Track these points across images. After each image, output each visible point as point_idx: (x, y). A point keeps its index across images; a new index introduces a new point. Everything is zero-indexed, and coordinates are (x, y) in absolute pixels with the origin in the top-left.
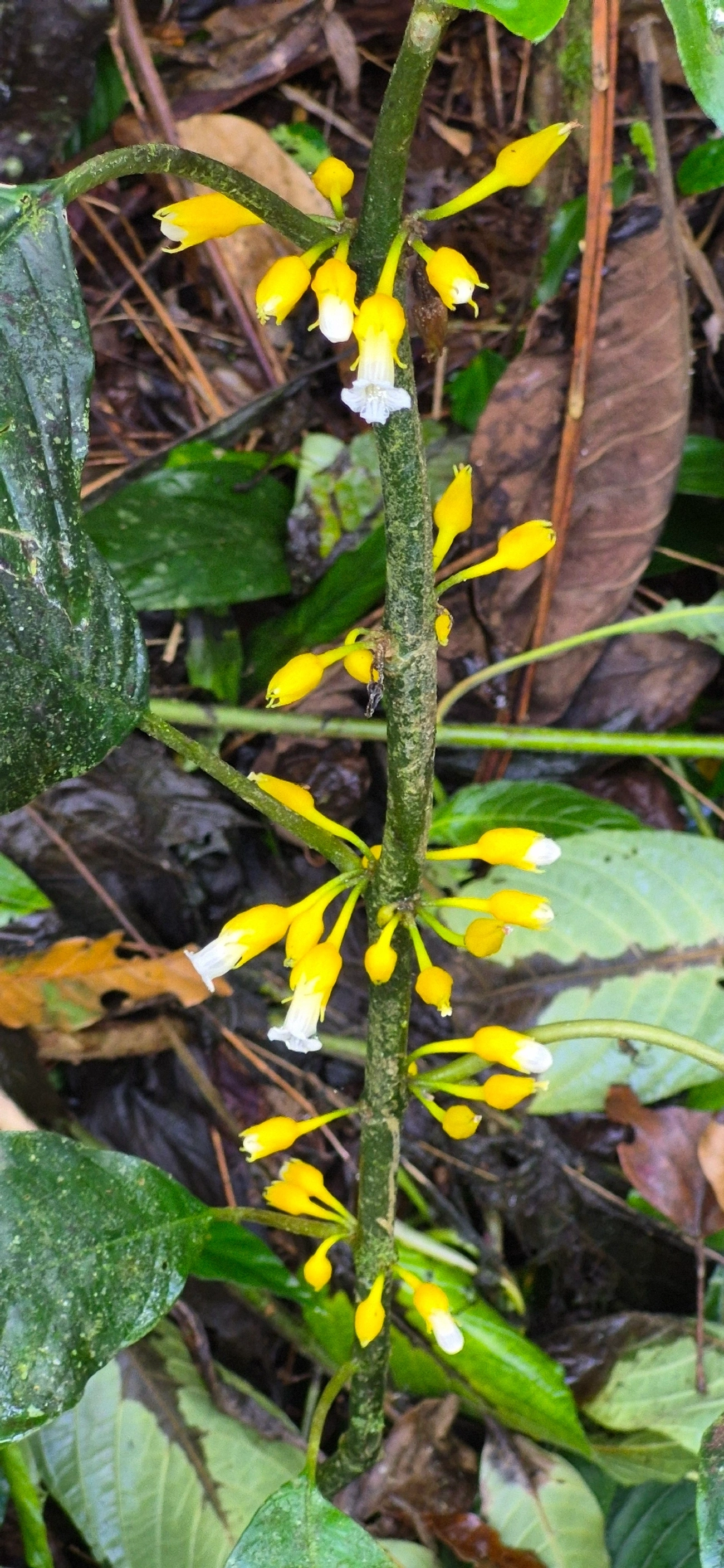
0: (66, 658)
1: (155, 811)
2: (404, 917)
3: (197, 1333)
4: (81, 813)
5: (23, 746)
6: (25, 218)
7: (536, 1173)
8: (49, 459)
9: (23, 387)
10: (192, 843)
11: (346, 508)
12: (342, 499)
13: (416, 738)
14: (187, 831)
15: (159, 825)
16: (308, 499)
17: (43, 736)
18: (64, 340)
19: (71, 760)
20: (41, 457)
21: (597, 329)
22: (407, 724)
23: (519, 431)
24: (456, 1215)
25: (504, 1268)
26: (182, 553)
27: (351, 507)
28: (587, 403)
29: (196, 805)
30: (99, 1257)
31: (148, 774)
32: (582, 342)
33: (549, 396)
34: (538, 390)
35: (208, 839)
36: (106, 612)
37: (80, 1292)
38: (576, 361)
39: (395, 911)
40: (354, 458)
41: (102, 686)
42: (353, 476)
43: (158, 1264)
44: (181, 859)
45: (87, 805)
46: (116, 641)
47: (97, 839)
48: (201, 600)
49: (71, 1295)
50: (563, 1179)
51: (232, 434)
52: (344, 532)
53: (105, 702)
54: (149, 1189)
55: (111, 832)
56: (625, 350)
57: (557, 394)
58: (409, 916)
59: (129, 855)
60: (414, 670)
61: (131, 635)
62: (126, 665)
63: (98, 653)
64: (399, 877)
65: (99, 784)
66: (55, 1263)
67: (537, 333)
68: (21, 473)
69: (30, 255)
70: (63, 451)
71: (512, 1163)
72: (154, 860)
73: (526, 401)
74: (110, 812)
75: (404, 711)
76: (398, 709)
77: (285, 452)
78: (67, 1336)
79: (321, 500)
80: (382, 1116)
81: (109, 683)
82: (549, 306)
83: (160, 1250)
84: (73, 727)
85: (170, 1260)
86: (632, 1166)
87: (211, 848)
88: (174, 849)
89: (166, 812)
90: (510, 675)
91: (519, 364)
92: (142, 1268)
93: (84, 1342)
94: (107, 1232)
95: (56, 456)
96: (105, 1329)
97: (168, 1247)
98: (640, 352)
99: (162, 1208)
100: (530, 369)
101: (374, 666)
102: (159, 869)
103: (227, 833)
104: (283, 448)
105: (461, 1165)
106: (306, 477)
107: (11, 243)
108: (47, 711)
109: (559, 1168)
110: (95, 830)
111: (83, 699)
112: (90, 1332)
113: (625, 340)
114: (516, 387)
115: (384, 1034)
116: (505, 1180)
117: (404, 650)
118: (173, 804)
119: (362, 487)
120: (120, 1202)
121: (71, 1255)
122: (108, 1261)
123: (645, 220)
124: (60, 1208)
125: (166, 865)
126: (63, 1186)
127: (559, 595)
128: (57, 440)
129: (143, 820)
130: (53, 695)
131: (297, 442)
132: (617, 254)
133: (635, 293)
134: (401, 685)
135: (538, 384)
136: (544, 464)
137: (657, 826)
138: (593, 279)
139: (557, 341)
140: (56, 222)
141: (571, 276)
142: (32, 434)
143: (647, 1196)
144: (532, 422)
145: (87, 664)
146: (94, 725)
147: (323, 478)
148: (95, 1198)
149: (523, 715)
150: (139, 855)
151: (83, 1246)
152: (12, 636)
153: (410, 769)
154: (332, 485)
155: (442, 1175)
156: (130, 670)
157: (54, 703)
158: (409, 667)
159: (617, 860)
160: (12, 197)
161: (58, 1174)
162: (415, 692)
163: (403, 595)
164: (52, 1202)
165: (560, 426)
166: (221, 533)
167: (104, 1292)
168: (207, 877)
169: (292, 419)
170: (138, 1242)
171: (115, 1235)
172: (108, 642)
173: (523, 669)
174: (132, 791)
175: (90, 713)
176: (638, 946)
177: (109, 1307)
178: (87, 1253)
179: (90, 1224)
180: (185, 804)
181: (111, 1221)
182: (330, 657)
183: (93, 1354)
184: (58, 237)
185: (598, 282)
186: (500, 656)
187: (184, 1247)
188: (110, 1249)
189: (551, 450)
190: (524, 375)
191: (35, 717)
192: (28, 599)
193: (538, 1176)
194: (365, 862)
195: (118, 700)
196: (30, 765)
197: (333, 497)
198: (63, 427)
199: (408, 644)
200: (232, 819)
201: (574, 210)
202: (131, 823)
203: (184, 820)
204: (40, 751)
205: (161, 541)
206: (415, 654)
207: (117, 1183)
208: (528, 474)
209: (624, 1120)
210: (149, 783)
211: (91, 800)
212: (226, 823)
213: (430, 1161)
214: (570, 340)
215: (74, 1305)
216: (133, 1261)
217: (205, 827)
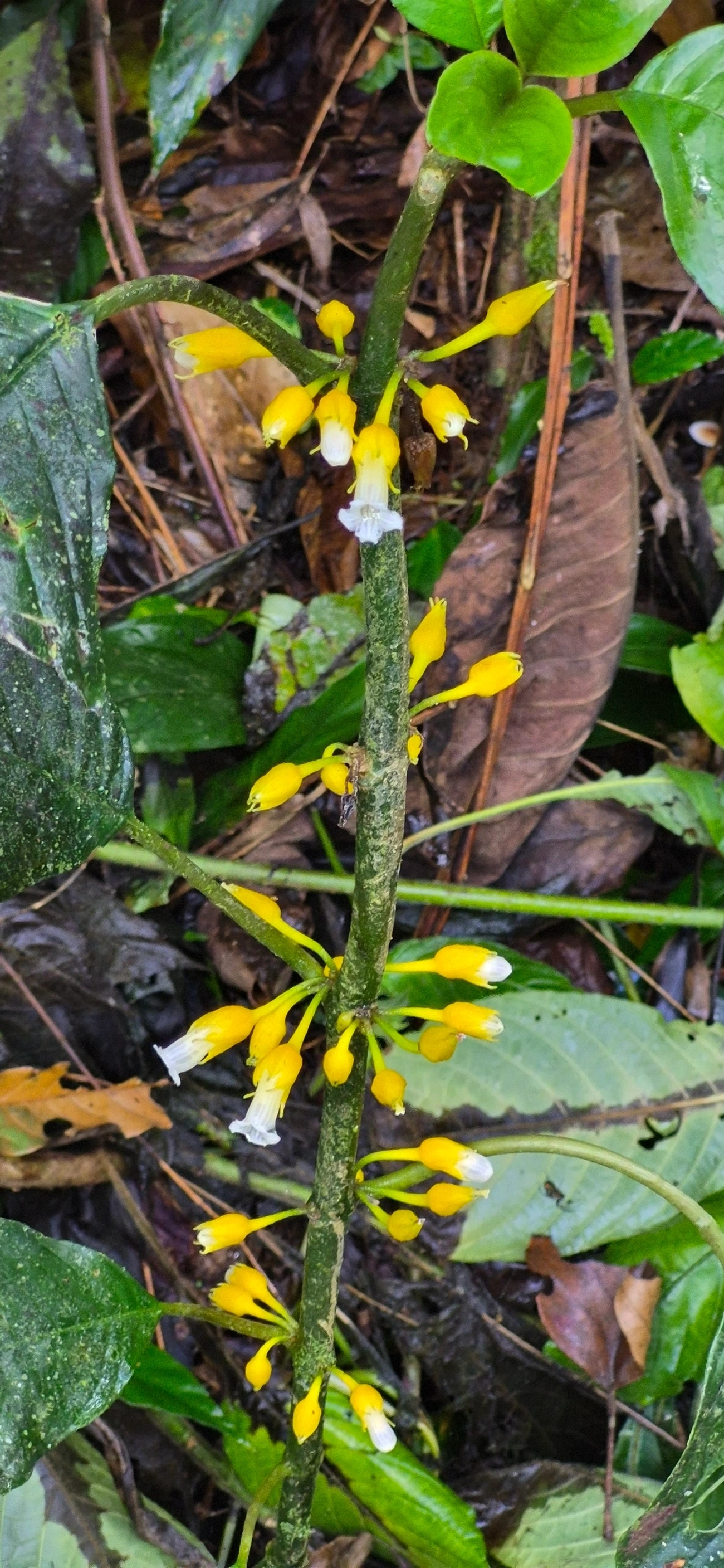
0: (59, 760)
1: (103, 950)
2: (362, 1023)
3: (121, 1458)
4: (32, 947)
5: (14, 841)
6: (58, 334)
7: (456, 1320)
8: (72, 554)
9: (50, 486)
10: (138, 982)
11: (302, 665)
12: (298, 657)
13: (383, 851)
14: (134, 970)
15: (107, 964)
16: (265, 655)
17: (34, 832)
18: (89, 446)
19: (58, 857)
20: (64, 551)
21: (551, 504)
22: (377, 837)
23: (472, 599)
24: (377, 1356)
25: (421, 1412)
26: (143, 700)
27: (306, 665)
28: (538, 575)
29: (144, 945)
30: (53, 1343)
31: (99, 913)
32: (537, 517)
33: (502, 567)
34: (493, 560)
35: (153, 979)
36: (98, 719)
37: (33, 1374)
38: (531, 535)
39: (354, 1018)
40: (312, 618)
41: (91, 789)
42: (311, 636)
43: (109, 1353)
44: (127, 998)
45: (39, 940)
46: (106, 748)
47: (47, 973)
48: (159, 747)
49: (25, 1377)
50: (481, 1327)
51: (195, 590)
52: (299, 688)
53: (92, 804)
54: (104, 1280)
55: (60, 967)
56: (577, 527)
57: (511, 565)
58: (367, 1023)
59: (76, 990)
60: (385, 786)
61: (120, 743)
62: (114, 770)
63: (88, 757)
64: (359, 985)
65: (52, 921)
66: (11, 1345)
67: (494, 507)
68: (45, 564)
69: (61, 368)
70: (84, 548)
71: (433, 1310)
72: (101, 997)
73: (480, 570)
74: (60, 947)
75: (373, 824)
76: (369, 823)
77: (244, 610)
78: (19, 1417)
79: (277, 657)
80: (329, 1219)
81: (97, 786)
82: (505, 481)
83: (111, 1339)
84: (61, 826)
85: (120, 1349)
86: (548, 1317)
87: (156, 988)
88: (120, 987)
89: (114, 951)
90: (452, 833)
91: (475, 534)
92: (93, 1356)
93: (35, 1423)
94: (62, 1319)
95: (77, 552)
96: (55, 1412)
97: (119, 1337)
98: (591, 529)
99: (115, 1298)
100: (485, 541)
101: (349, 779)
102: (107, 1006)
103: (173, 974)
104: (244, 605)
105: (383, 1308)
106: (263, 636)
107: (45, 356)
108: (38, 808)
109: (478, 1316)
110: (45, 965)
111: (73, 800)
112: (41, 1414)
113: (577, 518)
114: (472, 556)
115: (336, 1138)
116: (424, 1326)
117: (378, 766)
118: (122, 944)
119: (318, 646)
120: (76, 1292)
121: (27, 1339)
122: (62, 1347)
123: (602, 403)
124: (18, 1294)
125: (112, 1002)
126: (22, 1272)
127: (502, 759)
128: (79, 537)
129: (92, 957)
130: (45, 793)
131: (256, 602)
132: (573, 435)
133: (591, 471)
134: (373, 799)
135: (492, 555)
136: (495, 631)
137: (587, 989)
138: (550, 456)
139: (513, 515)
140: (85, 339)
141: (529, 453)
142: (57, 530)
143: (562, 1347)
144: (485, 591)
145: (78, 768)
146: (81, 825)
147: (281, 635)
148: (52, 1286)
149: (463, 875)
150: (88, 992)
151: (38, 1331)
152: (10, 736)
153: (375, 881)
154: (289, 644)
155: (364, 1318)
156: (117, 776)
157: (44, 804)
158: (381, 782)
159: (546, 1019)
160: (47, 315)
161: (18, 1261)
162: (386, 807)
163: (379, 713)
164: (11, 1287)
165: (512, 597)
166: (181, 684)
167: (56, 1377)
168: (150, 1016)
169: (252, 578)
170: (90, 1330)
171: (69, 1322)
172: (98, 747)
173: (465, 830)
174: (82, 929)
175: (79, 814)
176: (564, 1103)
177: (61, 1391)
178: (42, 1338)
179: (47, 1310)
180: (134, 944)
181: (66, 1308)
182: (308, 769)
183: (43, 1435)
184: (87, 353)
185: (554, 460)
186: (443, 816)
187: (133, 1338)
188: (64, 1336)
189: (503, 619)
190: (481, 545)
191: (27, 813)
192: (26, 702)
193: (458, 1322)
194: (327, 971)
195: (105, 803)
196: (20, 859)
197: (289, 653)
198: (84, 526)
199: (382, 760)
200: (177, 960)
201: (533, 392)
202: (80, 959)
203: (132, 960)
204: (31, 846)
205: (124, 687)
206: (387, 770)
207: (74, 1272)
208: (478, 641)
209: (544, 1272)
210: (98, 923)
211: (42, 935)
212: (172, 965)
213: (354, 1304)
214: (525, 513)
215: (27, 1388)
216: (86, 1348)
217: (151, 968)
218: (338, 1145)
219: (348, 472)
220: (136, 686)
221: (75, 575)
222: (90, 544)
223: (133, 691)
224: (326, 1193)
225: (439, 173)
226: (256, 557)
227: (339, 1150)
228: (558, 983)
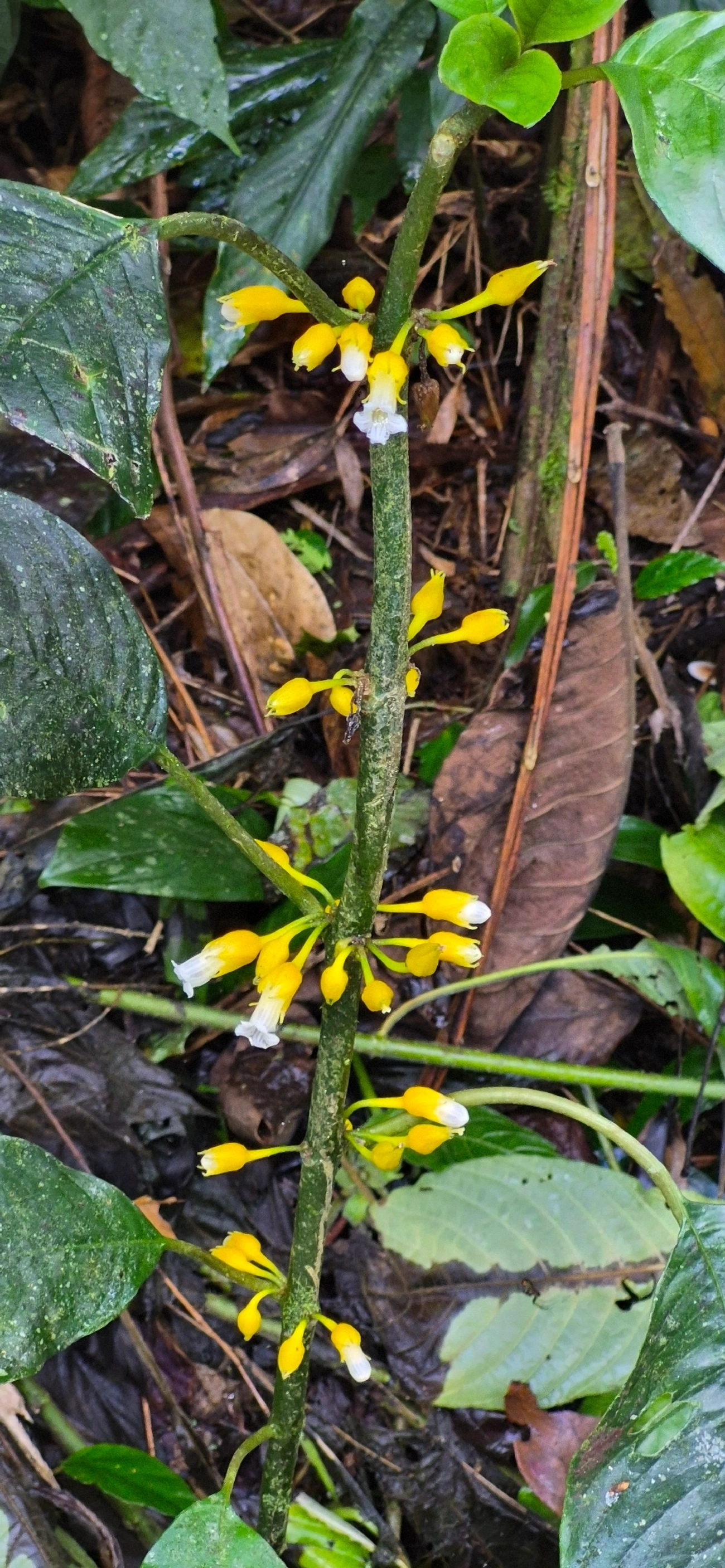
0: (102, 689)
1: (121, 1092)
2: (356, 950)
3: (114, 1553)
4: (57, 1084)
5: (60, 750)
6: (127, 240)
7: (437, 1468)
8: (130, 403)
9: (115, 352)
10: (153, 1124)
11: (318, 837)
12: (315, 830)
13: (382, 774)
14: (149, 1113)
15: (125, 1104)
16: (285, 827)
17: (78, 745)
18: (149, 326)
19: (98, 772)
20: (124, 399)
21: (554, 695)
22: (376, 760)
23: (479, 776)
24: (360, 1493)
25: (400, 1549)
27: (323, 837)
28: (538, 761)
29: (159, 1091)
30: (67, 1255)
31: (119, 1059)
32: (541, 702)
33: (507, 749)
34: (499, 741)
35: (167, 1123)
36: (138, 660)
37: (48, 1281)
38: (534, 718)
39: (350, 944)
40: (329, 798)
41: (129, 717)
42: (328, 813)
43: (116, 1271)
44: (141, 1138)
45: (63, 1078)
46: (144, 684)
47: (69, 1109)
48: (184, 894)
49: (40, 1282)
50: (460, 1476)
51: (224, 770)
52: (314, 856)
53: (130, 731)
54: (114, 1208)
55: (80, 1104)
56: (577, 716)
57: (515, 747)
58: (361, 949)
59: (94, 1126)
60: (386, 711)
61: (157, 682)
62: (149, 706)
63: (128, 690)
64: (356, 912)
65: (75, 1060)
66: (30, 1253)
67: (502, 694)
68: (108, 407)
69: (129, 265)
70: (140, 403)
71: (413, 1456)
72: (118, 1134)
73: (487, 750)
74: (82, 1085)
75: (374, 747)
76: (370, 747)
77: (267, 790)
78: (34, 1316)
79: (296, 829)
80: (320, 1157)
81: (134, 716)
82: (513, 670)
83: (119, 1260)
84: (102, 744)
85: (126, 1270)
86: (524, 1462)
87: (168, 1131)
88: (135, 1127)
89: (132, 1094)
90: (452, 997)
91: (483, 717)
92: (102, 1272)
93: (47, 1324)
94: (75, 1236)
95: (135, 404)
96: (65, 1317)
97: (126, 1259)
98: (590, 719)
99: (124, 1226)
100: (493, 724)
101: (354, 700)
102: (122, 1143)
103: (185, 1119)
104: (267, 785)
105: (368, 1451)
106: (284, 811)
107: (116, 255)
108: (83, 726)
109: (458, 1464)
110: (67, 1102)
111: (112, 724)
112: (54, 1316)
113: (578, 708)
114: (479, 737)
115: (329, 1071)
116: (406, 1471)
117: (380, 690)
118: (139, 1088)
119: (334, 822)
120: (89, 1214)
121: (44, 1249)
122: (75, 1261)
123: (603, 601)
124: (39, 1209)
125: (127, 1139)
126: (42, 1191)
127: (499, 934)
128: (137, 393)
129: (111, 1096)
130: (90, 714)
131: (279, 787)
132: (576, 632)
133: (591, 665)
134: (374, 723)
135: (498, 737)
136: (498, 808)
137: (571, 1158)
138: (555, 647)
139: (518, 700)
140: (149, 247)
141: (535, 644)
142: (119, 384)
143: (536, 1491)
144: (490, 770)
145: (119, 698)
146: (120, 746)
147: (301, 811)
148: (69, 1206)
149: (459, 1038)
150: (106, 1129)
151: (54, 1244)
152: (62, 662)
153: (373, 804)
154: (308, 819)
155: (350, 1459)
156: (152, 711)
157: (89, 721)
158: (382, 707)
159: (533, 1182)
160: (119, 225)
161: (39, 1181)
162: (385, 731)
163: (383, 640)
164: (32, 1202)
165: (515, 777)
166: (206, 845)
167: (68, 1285)
168: (162, 1162)
169: (276, 762)
170: (101, 1250)
171: (83, 1240)
172: (137, 683)
174: (103, 1069)
175: (118, 737)
176: (546, 1262)
177: (72, 1300)
178: (57, 1250)
179: (62, 1227)
180: (150, 1089)
181: (79, 1228)
182: (319, 686)
183: (54, 1336)
184: (151, 258)
185: (558, 650)
186: (443, 981)
187: (139, 1263)
188: (77, 1251)
189: (506, 798)
190: (488, 727)
191: (73, 729)
192: (77, 637)
193: (438, 1470)
194: (328, 910)
195: (141, 732)
196: (65, 767)
197: (307, 828)
198: (142, 385)
199: (384, 685)
200: (190, 1107)
201: (541, 596)
202: (99, 1097)
203: (148, 1104)
204: (75, 757)
206: (388, 695)
207: (88, 1198)
208: (483, 814)
209: (521, 1421)
210: (118, 1067)
211: (66, 1073)
212: (185, 1110)
213: (340, 1445)
214: (530, 699)
215: (42, 1292)
216: (96, 1264)
217: (165, 1112)
218: (331, 1078)
219: (364, 388)
220: (165, 840)
221: (132, 419)
222: (146, 399)
223: (161, 844)
224: (318, 1129)
225: (450, 138)
226: (281, 744)
227: (332, 1083)
228: (543, 1150)
